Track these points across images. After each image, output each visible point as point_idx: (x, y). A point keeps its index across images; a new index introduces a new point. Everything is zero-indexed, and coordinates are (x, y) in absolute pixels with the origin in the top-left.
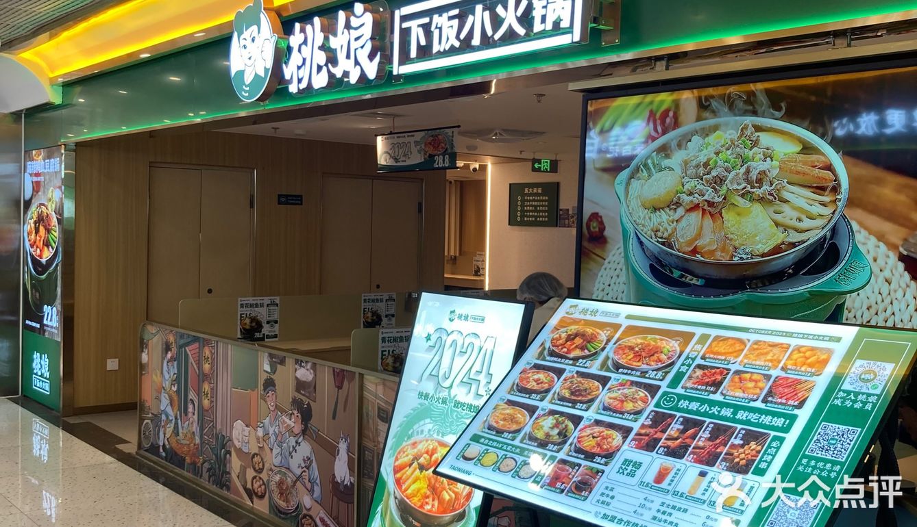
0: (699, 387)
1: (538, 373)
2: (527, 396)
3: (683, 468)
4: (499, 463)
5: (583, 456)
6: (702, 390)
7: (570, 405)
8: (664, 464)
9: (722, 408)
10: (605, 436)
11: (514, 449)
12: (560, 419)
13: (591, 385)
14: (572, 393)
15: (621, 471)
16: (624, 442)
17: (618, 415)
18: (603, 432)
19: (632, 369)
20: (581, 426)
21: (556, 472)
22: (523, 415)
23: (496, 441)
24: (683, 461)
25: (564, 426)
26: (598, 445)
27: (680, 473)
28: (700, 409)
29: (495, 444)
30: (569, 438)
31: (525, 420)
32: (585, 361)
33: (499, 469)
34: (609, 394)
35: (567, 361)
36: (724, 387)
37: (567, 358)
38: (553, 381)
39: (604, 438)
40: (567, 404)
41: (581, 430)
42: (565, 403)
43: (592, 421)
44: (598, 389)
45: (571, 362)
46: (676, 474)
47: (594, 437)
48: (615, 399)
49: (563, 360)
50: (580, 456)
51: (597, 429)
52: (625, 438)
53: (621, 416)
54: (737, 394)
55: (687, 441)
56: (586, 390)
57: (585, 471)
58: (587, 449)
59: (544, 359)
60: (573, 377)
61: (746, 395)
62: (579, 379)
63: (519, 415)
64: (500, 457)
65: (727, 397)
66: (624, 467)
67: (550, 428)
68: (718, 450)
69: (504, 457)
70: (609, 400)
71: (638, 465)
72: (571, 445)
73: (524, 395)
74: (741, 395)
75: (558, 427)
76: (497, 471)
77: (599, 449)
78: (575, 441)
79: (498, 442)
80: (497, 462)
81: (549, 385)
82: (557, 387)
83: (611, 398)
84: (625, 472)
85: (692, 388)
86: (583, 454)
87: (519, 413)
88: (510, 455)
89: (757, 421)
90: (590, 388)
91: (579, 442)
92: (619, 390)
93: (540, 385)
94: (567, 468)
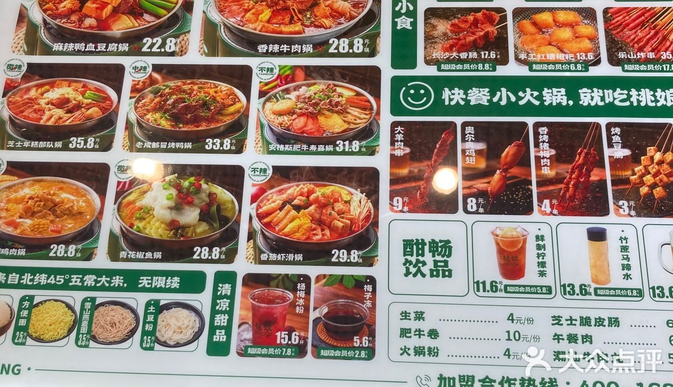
0: (463, 55)
1: (52, 85)
2: (59, 144)
3: (545, 231)
4: (85, 324)
5: (299, 257)
6: (473, 61)
7: (189, 145)
8: (498, 232)
9: (540, 91)
10: (323, 200)
11: (104, 279)
12: (186, 184)
13: (212, 91)
14: (176, 118)
15: (413, 270)
16: (376, 204)
17: (321, 148)
18: (310, 193)
19: (290, 42)
20: (249, 190)
21: (254, 309)
22: (77, 192)
23: (41, 270)
24: (536, 215)
25: (204, 196)
26: (321, 223)
27: (547, 242)
28: (495, 99)
29: (42, 279)
30: (238, 222)
31: (89, 203)
32: (158, 40)
33: (94, 338)
34: (269, 105)
35: (112, 47)
36: (516, 47)
37: (108, 40)
38: (108, 98)
39: (322, 206)
40: (179, 145)
41: (254, 199)
42: (172, 145)
43: (270, 172)
44: (236, 100)
45: (125, 47)
46: (539, 247)
47: (298, 208)
48: (290, 112)
49: (101, 47)
50: (291, 257)
51: (294, 189)
52: (372, 194)
53: (330, 148)
54: (551, 57)
55: (515, 171)
56: (205, 105)
57: (326, 288)
58: (299, 236)
59: (48, 51)
60: (152, 81)
61: (569, 56)
62: (172, 84)
63: (64, 195)
64: (78, 309)
65: (534, 67)
66: (413, 259)
67: (171, 208)
68: (594, 178)
69: (88, 305)
70: (280, 119)
71: (443, 248)
72: (251, 236)
73: (49, 144)
74: (561, 57)
75: (191, 204)
76: (92, 344)
77: (327, 232)
78: (257, 225)
79: (50, 272)
80: (76, 323)
81: (103, 110)
82: (126, 110)
83: (280, 114)
84: (426, 270)
85: (448, 61)
86: (297, 252)
87: (61, 189)
88: (102, 297)
89: (627, 104)
90: (214, 98)
91: (268, 225)
92: (287, 91)
93: (77, 113)
94: (279, 292)
